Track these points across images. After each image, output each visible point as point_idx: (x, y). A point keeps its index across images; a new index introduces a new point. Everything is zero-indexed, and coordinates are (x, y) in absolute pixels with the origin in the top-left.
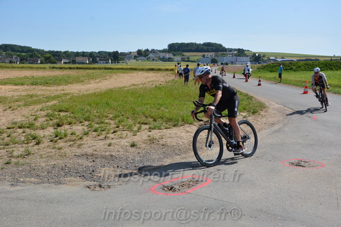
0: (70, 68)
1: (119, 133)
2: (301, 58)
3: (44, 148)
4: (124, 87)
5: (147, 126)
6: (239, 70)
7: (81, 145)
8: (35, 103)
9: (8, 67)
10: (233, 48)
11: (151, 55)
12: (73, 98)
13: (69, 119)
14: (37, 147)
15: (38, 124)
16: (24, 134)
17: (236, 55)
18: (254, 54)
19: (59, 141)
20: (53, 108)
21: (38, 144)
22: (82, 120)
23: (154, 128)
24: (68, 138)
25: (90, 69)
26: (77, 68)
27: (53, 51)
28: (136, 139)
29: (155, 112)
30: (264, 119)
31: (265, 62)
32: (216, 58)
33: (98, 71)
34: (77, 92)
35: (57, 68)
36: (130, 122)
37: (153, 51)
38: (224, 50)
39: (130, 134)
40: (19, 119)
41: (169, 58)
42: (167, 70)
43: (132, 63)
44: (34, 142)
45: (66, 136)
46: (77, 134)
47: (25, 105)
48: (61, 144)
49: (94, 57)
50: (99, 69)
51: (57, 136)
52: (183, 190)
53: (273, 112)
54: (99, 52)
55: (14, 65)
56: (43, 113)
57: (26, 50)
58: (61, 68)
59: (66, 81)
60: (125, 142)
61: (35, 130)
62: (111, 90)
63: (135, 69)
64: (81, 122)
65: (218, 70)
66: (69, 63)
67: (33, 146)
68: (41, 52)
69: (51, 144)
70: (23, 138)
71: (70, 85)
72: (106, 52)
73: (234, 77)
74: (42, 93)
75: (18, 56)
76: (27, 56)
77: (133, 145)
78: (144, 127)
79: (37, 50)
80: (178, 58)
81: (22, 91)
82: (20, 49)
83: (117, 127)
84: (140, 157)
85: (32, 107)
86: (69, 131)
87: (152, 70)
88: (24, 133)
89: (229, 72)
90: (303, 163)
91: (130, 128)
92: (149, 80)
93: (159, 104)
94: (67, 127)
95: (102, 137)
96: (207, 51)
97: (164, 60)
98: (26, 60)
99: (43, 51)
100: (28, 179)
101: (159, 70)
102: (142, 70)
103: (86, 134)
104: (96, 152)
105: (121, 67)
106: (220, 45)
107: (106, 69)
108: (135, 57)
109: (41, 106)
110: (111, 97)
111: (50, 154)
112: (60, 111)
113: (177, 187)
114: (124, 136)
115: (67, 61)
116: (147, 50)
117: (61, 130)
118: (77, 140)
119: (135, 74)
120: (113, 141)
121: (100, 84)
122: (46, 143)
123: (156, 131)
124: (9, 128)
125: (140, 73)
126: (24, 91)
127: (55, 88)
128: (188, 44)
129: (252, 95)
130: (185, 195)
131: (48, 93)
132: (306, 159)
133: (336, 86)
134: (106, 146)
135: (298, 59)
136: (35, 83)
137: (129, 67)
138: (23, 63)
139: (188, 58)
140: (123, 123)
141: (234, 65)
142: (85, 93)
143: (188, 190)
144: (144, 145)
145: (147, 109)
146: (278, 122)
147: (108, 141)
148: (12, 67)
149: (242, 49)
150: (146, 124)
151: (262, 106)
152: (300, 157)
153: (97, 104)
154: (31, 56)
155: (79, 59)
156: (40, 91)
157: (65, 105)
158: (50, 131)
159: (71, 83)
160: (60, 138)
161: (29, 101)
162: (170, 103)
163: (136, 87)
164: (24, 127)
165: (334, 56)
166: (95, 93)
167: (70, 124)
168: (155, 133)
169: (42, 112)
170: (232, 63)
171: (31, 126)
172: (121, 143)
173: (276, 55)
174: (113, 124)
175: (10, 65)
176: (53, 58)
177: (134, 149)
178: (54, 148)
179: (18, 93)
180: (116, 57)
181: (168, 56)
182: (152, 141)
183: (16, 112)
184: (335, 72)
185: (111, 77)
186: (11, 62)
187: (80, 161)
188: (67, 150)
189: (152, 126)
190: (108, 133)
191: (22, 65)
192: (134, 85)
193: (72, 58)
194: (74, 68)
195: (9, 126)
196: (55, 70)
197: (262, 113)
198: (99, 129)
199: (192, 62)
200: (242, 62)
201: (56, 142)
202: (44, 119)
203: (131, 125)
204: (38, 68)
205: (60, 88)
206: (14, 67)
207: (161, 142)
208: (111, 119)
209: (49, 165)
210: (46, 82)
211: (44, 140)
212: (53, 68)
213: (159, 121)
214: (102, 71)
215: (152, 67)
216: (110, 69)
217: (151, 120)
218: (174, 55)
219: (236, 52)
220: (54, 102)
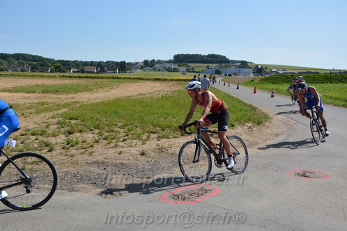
0: (79, 77)
1: (128, 141)
2: (302, 71)
3: (56, 155)
4: (132, 96)
5: (156, 135)
6: (243, 81)
7: (92, 152)
8: (47, 110)
9: (20, 76)
10: (237, 60)
11: (157, 66)
12: (83, 107)
13: (80, 127)
14: (49, 154)
15: (50, 131)
16: (37, 141)
17: (239, 67)
18: (257, 66)
19: (71, 148)
20: (64, 116)
21: (50, 151)
22: (92, 128)
23: (163, 137)
24: (79, 146)
25: (98, 78)
26: (86, 77)
27: (63, 61)
28: (145, 147)
29: (162, 122)
30: (269, 130)
31: (267, 74)
32: (220, 69)
33: (106, 80)
34: (86, 100)
35: (66, 77)
36: (139, 131)
37: (159, 62)
38: (228, 61)
39: (139, 143)
40: (31, 126)
41: (175, 69)
42: (172, 80)
43: (138, 73)
44: (46, 149)
45: (77, 143)
46: (88, 142)
47: (37, 113)
48: (73, 151)
49: (102, 67)
50: (108, 78)
51: (68, 144)
52: (193, 199)
53: (277, 123)
54: (107, 62)
55: (26, 73)
56: (55, 121)
57: (37, 59)
58: (70, 77)
59: (76, 89)
60: (134, 151)
61: (47, 137)
62: (119, 99)
63: (142, 79)
64: (91, 130)
65: (222, 81)
66: (78, 72)
67: (46, 153)
68: (52, 61)
69: (63, 151)
70: (36, 145)
71: (79, 94)
72: (113, 62)
73: (238, 88)
74: (53, 100)
75: (29, 64)
76: (38, 65)
77: (143, 154)
78: (153, 136)
79: (48, 60)
80: (183, 69)
81: (33, 98)
82: (31, 58)
83: (127, 136)
84: (150, 165)
85: (43, 115)
86: (80, 138)
87: (158, 79)
88: (37, 139)
89: (233, 83)
90: (308, 174)
91: (139, 137)
92: (155, 89)
93: (166, 114)
94: (78, 134)
95: (112, 145)
96: (212, 62)
97: (169, 70)
98: (37, 69)
99: (53, 60)
100: (41, 186)
101: (165, 80)
102: (149, 80)
103: (97, 142)
104: (107, 160)
105: (128, 76)
106: (224, 57)
107: (113, 78)
108: (142, 67)
109: (52, 113)
110: (119, 106)
111: (63, 161)
112: (71, 119)
113: (187, 196)
114: (134, 144)
115: (76, 70)
116: (154, 61)
117: (73, 137)
118: (87, 148)
119: (142, 83)
120: (123, 150)
121: (108, 93)
122: (58, 150)
123: (165, 140)
124: (22, 135)
125: (147, 82)
126: (35, 98)
127: (65, 96)
128: (193, 55)
129: (256, 106)
130: (195, 204)
131: (58, 101)
132: (311, 169)
133: (336, 99)
134: (117, 155)
135: (299, 71)
136: (45, 91)
137: (136, 77)
138: (34, 72)
139: (193, 69)
140: (132, 132)
141: (237, 77)
142: (94, 101)
143: (198, 199)
144: (153, 154)
145: (155, 118)
146: (283, 133)
147: (119, 150)
148: (24, 76)
149: (245, 62)
150: (154, 133)
151: (266, 117)
152: (305, 168)
153: (106, 113)
154: (42, 65)
155: (87, 68)
156: (51, 98)
157: (75, 113)
158: (62, 138)
159: (80, 91)
160: (72, 146)
161: (40, 108)
162: (177, 113)
163: (143, 96)
164: (37, 135)
165: (333, 70)
166: (103, 102)
167: (81, 131)
168: (164, 142)
169: (53, 120)
170: (235, 74)
171: (43, 133)
172: (131, 151)
173: (278, 67)
174: (122, 133)
175: (22, 73)
176: (62, 67)
177: (143, 157)
178: (67, 155)
179: (30, 101)
180: (123, 66)
181: (173, 66)
182: (161, 150)
183: (28, 119)
184: (335, 85)
185: (118, 86)
186: (22, 71)
187: (92, 169)
188: (79, 158)
189: (161, 136)
190: (118, 142)
191: (33, 74)
192: (141, 94)
193: (81, 68)
194: (83, 77)
195: (22, 133)
196: (64, 78)
197: (267, 124)
198: (110, 137)
199: (197, 72)
200: (245, 74)
201: (68, 149)
202: (56, 126)
203: (140, 134)
204: (48, 77)
205: (70, 96)
206: (26, 76)
207: (170, 151)
208: (120, 127)
209: (62, 172)
210: (56, 91)
211: (56, 147)
212: (63, 76)
213: (167, 131)
214: (110, 80)
215: (159, 77)
216: (118, 78)
217: (159, 129)
218: (179, 66)
219: (239, 64)
220: (65, 110)
